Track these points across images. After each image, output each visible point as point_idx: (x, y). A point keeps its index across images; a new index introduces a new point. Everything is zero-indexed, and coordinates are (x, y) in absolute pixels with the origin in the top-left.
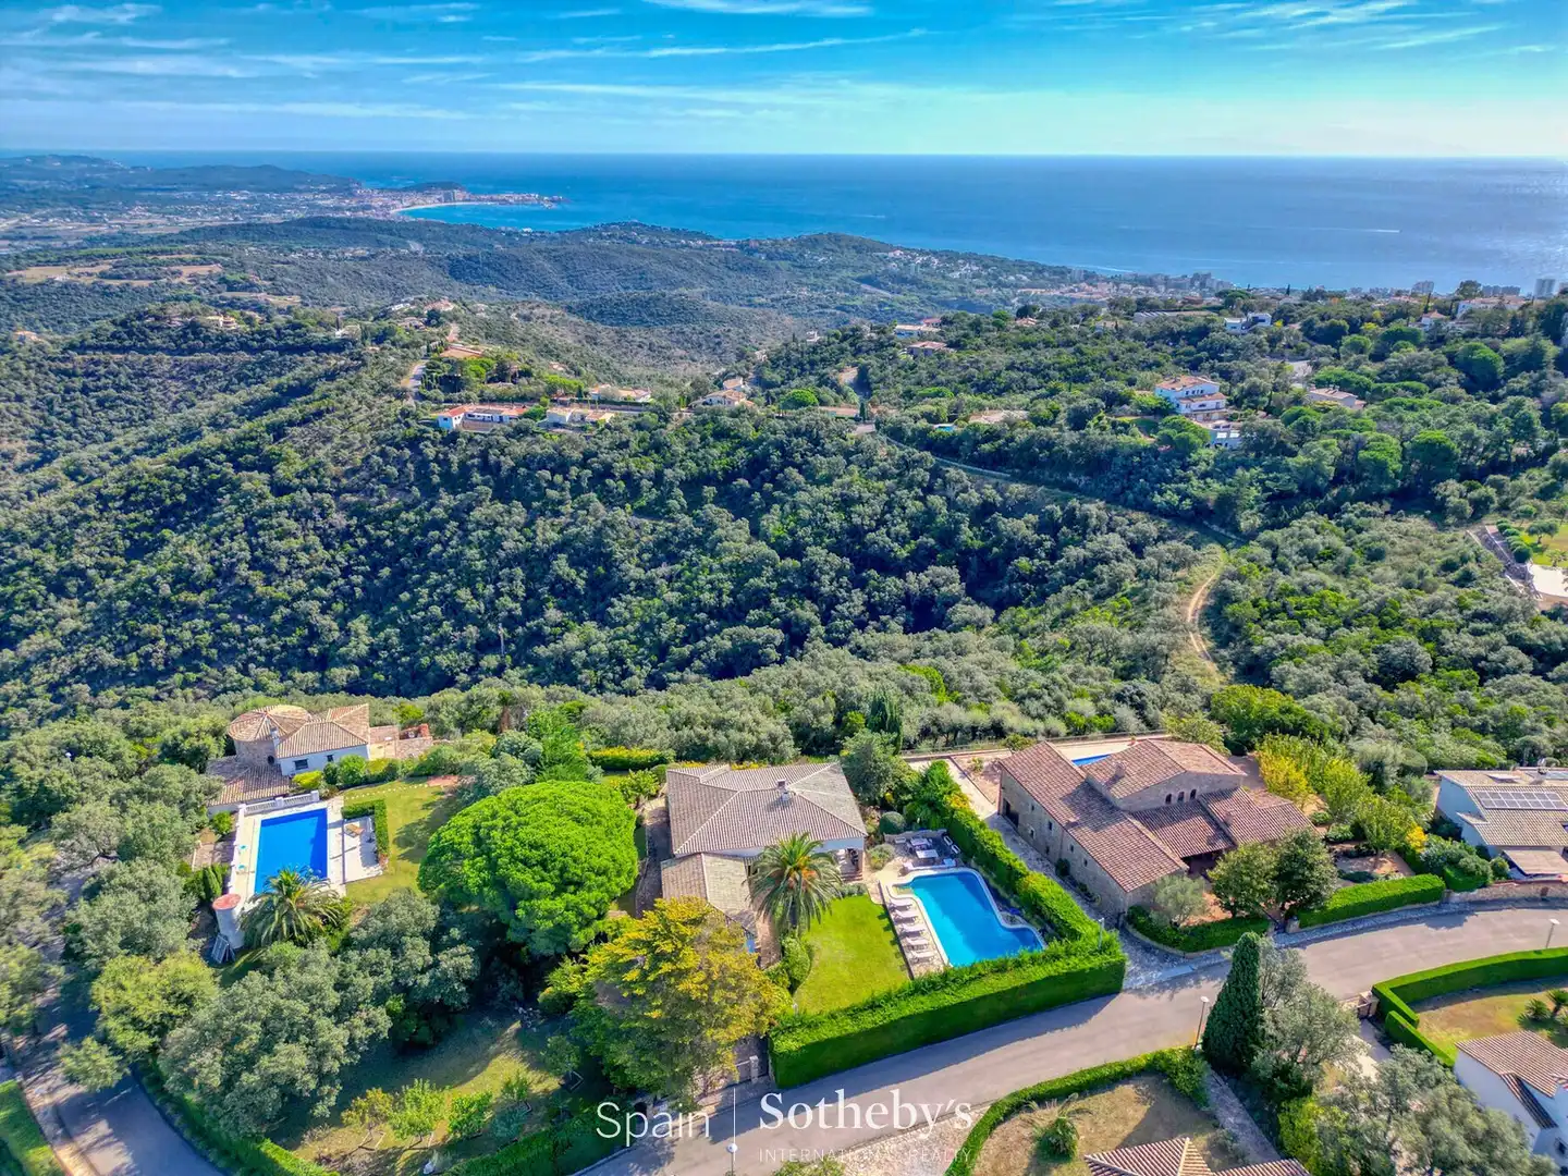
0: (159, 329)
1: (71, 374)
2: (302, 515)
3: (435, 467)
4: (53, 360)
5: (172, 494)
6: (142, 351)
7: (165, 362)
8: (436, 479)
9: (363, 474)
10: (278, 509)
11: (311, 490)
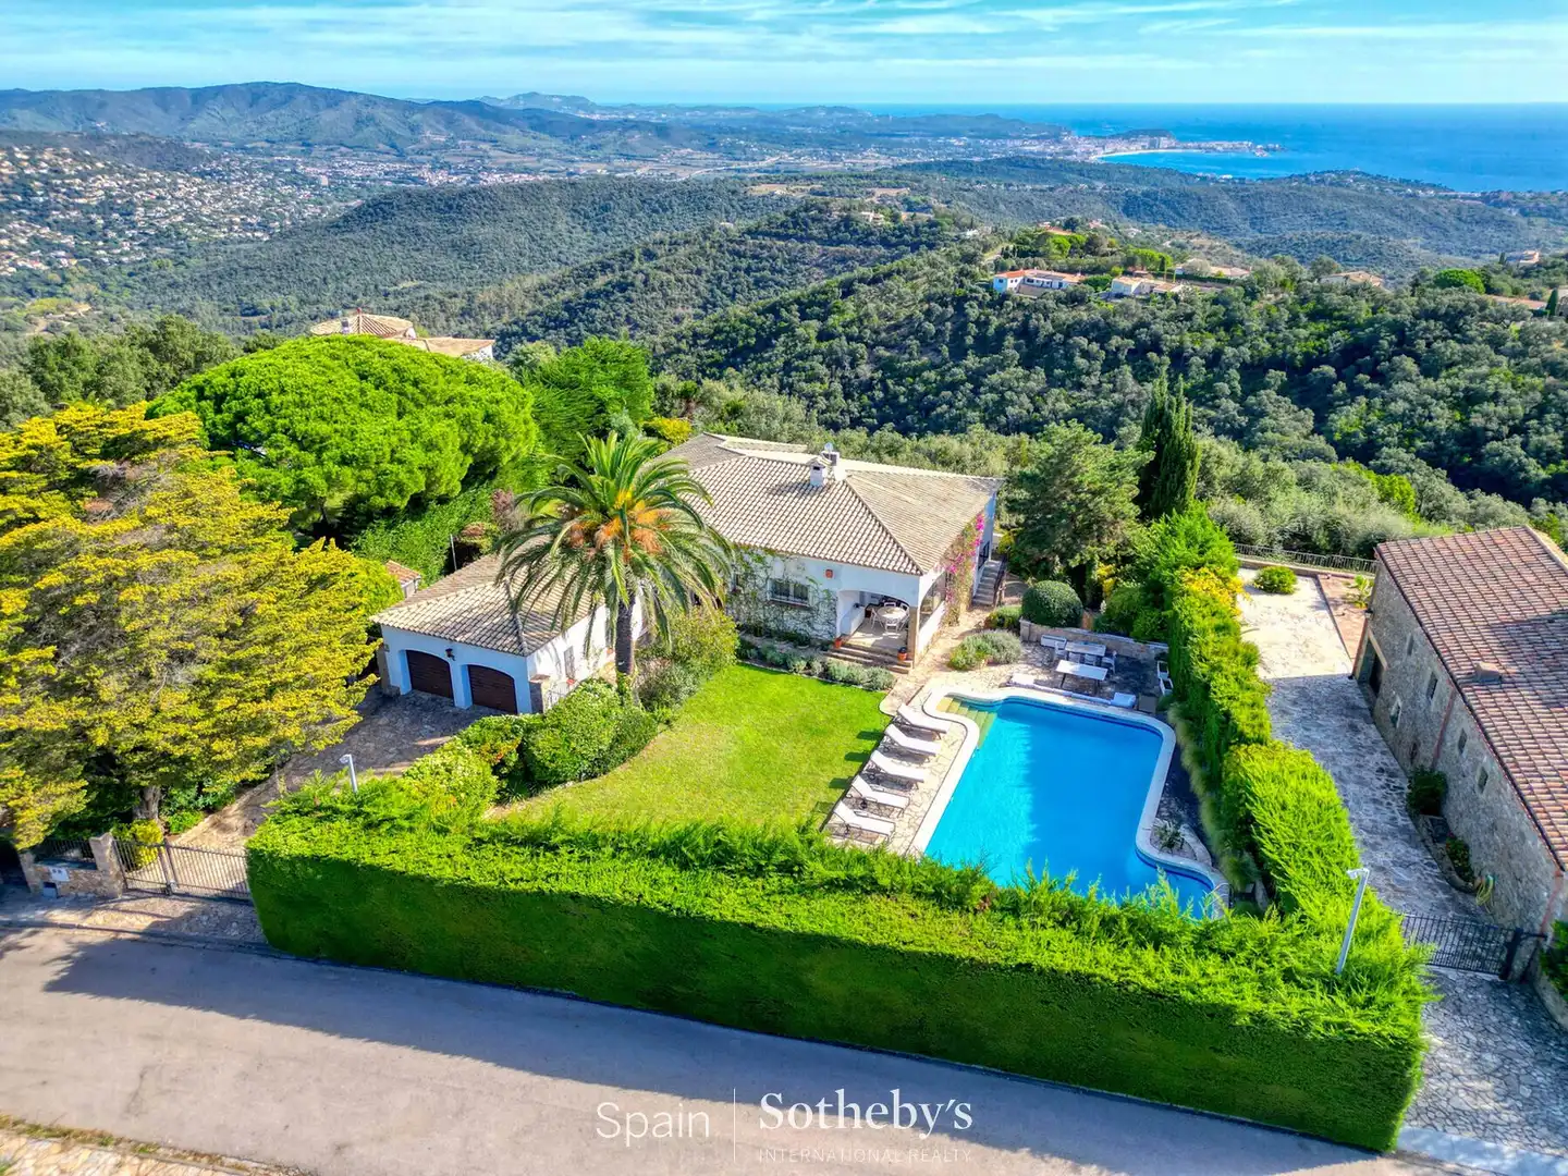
0: (819, 220)
1: (740, 255)
2: (833, 362)
3: (973, 329)
4: (731, 241)
5: (747, 336)
6: (801, 239)
7: (816, 251)
8: (969, 340)
9: (903, 330)
10: (815, 353)
11: (850, 339)
